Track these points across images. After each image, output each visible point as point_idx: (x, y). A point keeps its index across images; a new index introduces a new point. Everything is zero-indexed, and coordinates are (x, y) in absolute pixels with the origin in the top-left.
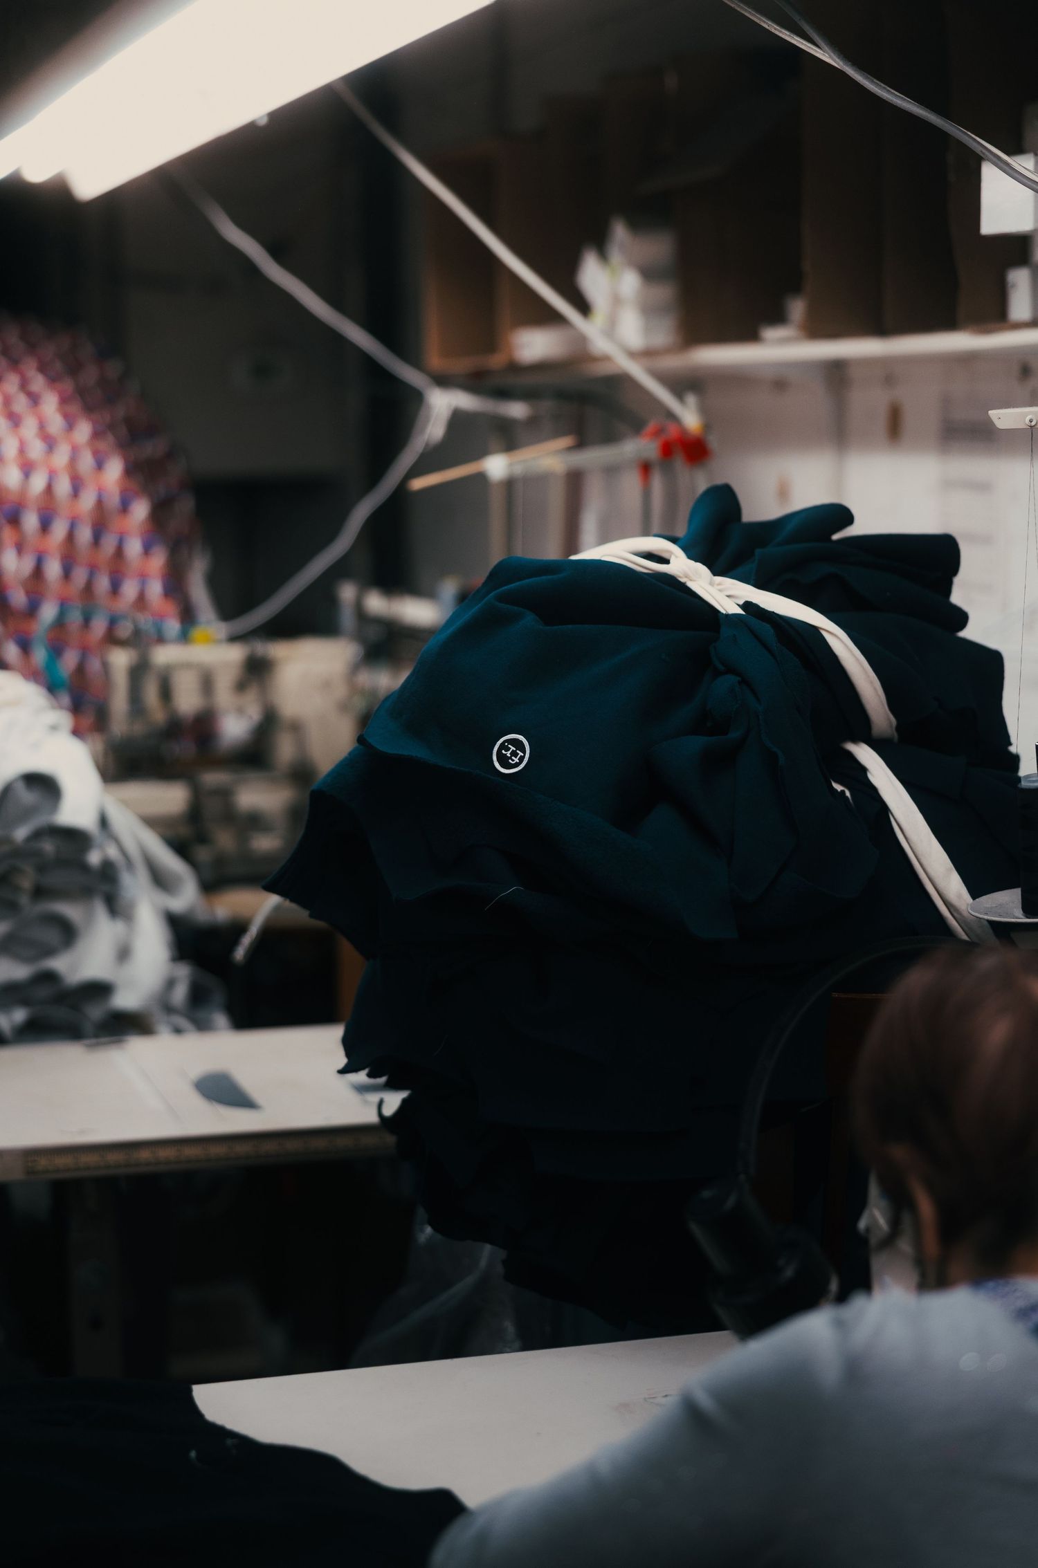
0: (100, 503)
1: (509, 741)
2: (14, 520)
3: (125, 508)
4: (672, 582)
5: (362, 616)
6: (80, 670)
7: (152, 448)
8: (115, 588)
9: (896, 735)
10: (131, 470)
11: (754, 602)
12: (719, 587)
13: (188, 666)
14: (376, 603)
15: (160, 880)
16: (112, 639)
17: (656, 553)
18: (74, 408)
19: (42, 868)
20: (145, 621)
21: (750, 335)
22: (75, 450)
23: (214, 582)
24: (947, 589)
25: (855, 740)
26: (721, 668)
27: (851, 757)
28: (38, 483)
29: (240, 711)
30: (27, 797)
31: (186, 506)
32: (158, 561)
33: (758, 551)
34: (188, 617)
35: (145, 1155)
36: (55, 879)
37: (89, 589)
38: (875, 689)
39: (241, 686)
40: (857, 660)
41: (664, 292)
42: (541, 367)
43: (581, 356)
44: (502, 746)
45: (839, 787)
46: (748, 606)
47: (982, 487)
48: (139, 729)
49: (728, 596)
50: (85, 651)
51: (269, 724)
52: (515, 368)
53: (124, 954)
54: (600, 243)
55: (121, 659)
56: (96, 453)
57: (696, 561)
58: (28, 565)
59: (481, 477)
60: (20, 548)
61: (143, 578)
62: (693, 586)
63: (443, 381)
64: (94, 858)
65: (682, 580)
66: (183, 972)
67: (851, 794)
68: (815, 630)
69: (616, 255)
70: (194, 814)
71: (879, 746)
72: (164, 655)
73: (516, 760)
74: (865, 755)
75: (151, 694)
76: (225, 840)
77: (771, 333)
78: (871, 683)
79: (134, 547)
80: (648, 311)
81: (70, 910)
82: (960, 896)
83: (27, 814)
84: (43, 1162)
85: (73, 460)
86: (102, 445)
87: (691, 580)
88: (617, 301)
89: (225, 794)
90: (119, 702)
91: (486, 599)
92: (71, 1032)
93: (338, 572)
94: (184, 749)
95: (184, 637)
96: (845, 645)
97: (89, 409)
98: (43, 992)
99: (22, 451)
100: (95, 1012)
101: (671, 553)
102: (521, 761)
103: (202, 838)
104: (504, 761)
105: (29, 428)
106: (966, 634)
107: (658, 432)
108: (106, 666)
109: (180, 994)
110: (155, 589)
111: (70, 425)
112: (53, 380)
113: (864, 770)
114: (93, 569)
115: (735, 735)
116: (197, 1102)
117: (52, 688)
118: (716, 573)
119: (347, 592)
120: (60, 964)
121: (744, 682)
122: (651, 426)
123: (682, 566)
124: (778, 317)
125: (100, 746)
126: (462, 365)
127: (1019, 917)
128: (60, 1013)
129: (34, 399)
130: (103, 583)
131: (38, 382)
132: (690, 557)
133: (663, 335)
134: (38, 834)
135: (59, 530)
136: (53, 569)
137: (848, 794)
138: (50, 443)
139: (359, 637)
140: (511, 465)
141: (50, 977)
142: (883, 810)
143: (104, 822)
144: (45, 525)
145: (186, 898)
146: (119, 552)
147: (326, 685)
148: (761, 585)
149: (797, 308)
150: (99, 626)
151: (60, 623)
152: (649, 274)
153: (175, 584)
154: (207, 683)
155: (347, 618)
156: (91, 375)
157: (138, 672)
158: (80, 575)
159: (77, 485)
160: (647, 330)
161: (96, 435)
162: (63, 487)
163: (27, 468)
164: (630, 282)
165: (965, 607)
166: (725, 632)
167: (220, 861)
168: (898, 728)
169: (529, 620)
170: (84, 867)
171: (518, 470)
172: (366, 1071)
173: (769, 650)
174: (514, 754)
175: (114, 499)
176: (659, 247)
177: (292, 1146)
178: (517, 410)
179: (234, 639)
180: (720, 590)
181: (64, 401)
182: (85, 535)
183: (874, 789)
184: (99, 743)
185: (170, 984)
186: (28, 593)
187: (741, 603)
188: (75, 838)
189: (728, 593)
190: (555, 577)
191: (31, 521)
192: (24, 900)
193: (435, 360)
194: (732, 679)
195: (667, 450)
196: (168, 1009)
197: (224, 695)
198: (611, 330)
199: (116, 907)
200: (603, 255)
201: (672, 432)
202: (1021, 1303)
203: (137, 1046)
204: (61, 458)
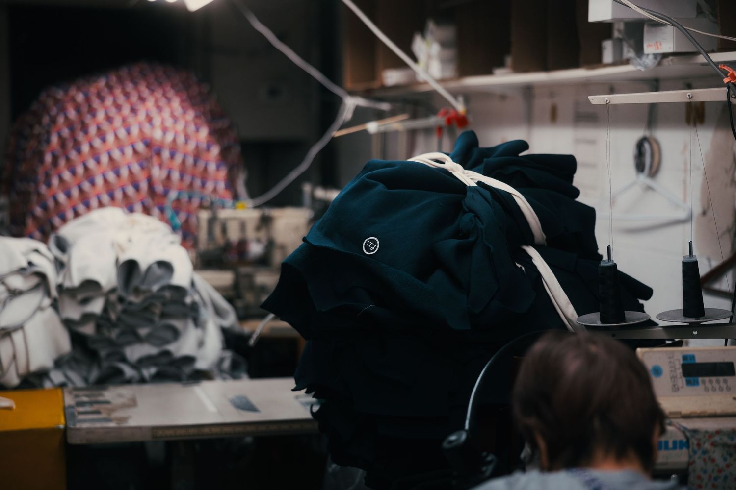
0: (197, 147)
1: (371, 240)
2: (158, 154)
3: (208, 149)
4: (446, 172)
5: (314, 199)
6: (187, 221)
7: (222, 124)
8: (203, 185)
9: (545, 242)
10: (212, 133)
11: (482, 181)
12: (468, 175)
13: (234, 219)
14: (320, 193)
15: (219, 312)
16: (201, 207)
17: (439, 160)
18: (186, 104)
19: (164, 304)
20: (215, 198)
21: (488, 72)
22: (187, 123)
23: (248, 185)
24: (571, 179)
25: (527, 245)
26: (467, 210)
27: (525, 252)
28: (169, 138)
29: (258, 240)
30: (158, 271)
31: (236, 150)
32: (223, 173)
33: (485, 160)
34: (236, 197)
35: (206, 430)
36: (171, 309)
37: (191, 185)
38: (536, 221)
39: (258, 229)
40: (528, 208)
41: (450, 53)
42: (396, 87)
43: (413, 82)
44: (367, 242)
45: (519, 266)
46: (479, 183)
47: (592, 142)
48: (212, 247)
49: (471, 179)
50: (189, 213)
51: (271, 245)
52: (384, 88)
53: (201, 344)
54: (422, 30)
55: (204, 215)
56: (196, 124)
57: (457, 163)
58: (164, 174)
59: (365, 132)
60: (161, 166)
61: (216, 181)
62: (455, 174)
63: (352, 93)
64: (188, 300)
65: (451, 171)
66: (228, 355)
67: (525, 268)
68: (510, 194)
69: (429, 37)
70: (236, 286)
71: (538, 248)
72: (223, 214)
73: (373, 249)
74: (532, 251)
75: (217, 231)
76: (249, 298)
77: (498, 71)
78: (535, 218)
79: (212, 167)
80: (443, 61)
81: (177, 324)
82: (573, 315)
83: (158, 279)
84: (160, 433)
85: (185, 127)
86: (199, 121)
87: (454, 171)
88: (429, 57)
89: (250, 277)
90: (203, 235)
91: (362, 177)
92: (176, 378)
93: (303, 178)
94: (233, 257)
95: (234, 207)
96: (523, 201)
97: (194, 105)
98: (164, 360)
99: (163, 123)
100: (187, 370)
101: (445, 159)
102: (375, 249)
103: (239, 296)
104: (368, 249)
105: (166, 114)
106: (579, 199)
107: (446, 113)
108: (198, 219)
109: (227, 364)
110: (221, 186)
111: (185, 112)
112: (178, 93)
113: (531, 258)
114: (193, 177)
115: (471, 239)
116: (232, 409)
117: (174, 229)
118: (465, 168)
119: (307, 188)
120: (172, 348)
121: (477, 216)
122: (442, 111)
123: (450, 165)
124: (501, 64)
125: (194, 255)
126: (361, 87)
127: (599, 324)
128: (172, 370)
129: (169, 100)
130: (198, 183)
131: (171, 93)
132: (454, 161)
133: (450, 72)
134: (163, 288)
135: (179, 158)
136: (176, 176)
137: (523, 268)
138: (175, 119)
139: (312, 207)
140: (379, 126)
141: (167, 353)
142: (539, 276)
143: (193, 284)
144: (172, 156)
145: (230, 320)
146: (205, 169)
147: (297, 229)
148: (486, 174)
149: (509, 60)
150: (196, 202)
151: (178, 200)
152: (444, 45)
153: (231, 183)
154: (243, 226)
155: (307, 199)
156: (195, 90)
157: (212, 221)
158: (188, 179)
159: (187, 138)
160: (443, 70)
161: (196, 117)
162: (181, 139)
163: (165, 130)
164: (435, 48)
165: (579, 187)
166: (469, 194)
167: (247, 307)
168: (547, 240)
169: (381, 187)
170: (184, 304)
171: (382, 129)
172: (305, 390)
173: (488, 202)
174: (372, 246)
175: (204, 145)
176: (448, 33)
177: (273, 428)
178: (385, 107)
179: (256, 207)
180: (468, 176)
181: (182, 101)
182: (190, 161)
183: (535, 267)
184: (194, 254)
185: (221, 360)
186: (164, 186)
187: (476, 182)
188: (179, 291)
189: (471, 178)
190: (393, 168)
191: (166, 154)
192: (156, 319)
193: (349, 84)
194: (472, 215)
195: (449, 121)
196: (221, 371)
197: (251, 234)
198: (427, 69)
199: (198, 323)
200: (423, 36)
201: (452, 113)
202: (587, 478)
203: (206, 385)
204: (180, 127)
